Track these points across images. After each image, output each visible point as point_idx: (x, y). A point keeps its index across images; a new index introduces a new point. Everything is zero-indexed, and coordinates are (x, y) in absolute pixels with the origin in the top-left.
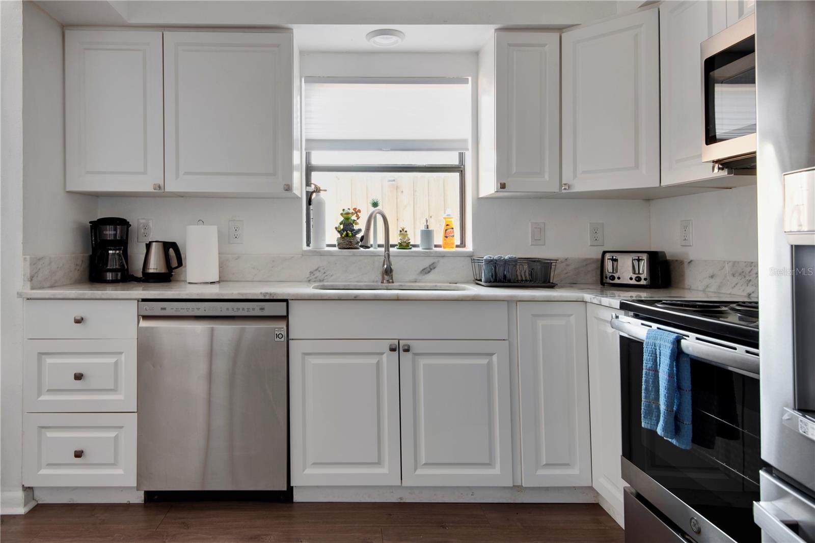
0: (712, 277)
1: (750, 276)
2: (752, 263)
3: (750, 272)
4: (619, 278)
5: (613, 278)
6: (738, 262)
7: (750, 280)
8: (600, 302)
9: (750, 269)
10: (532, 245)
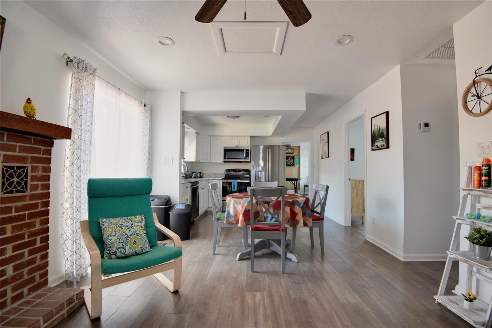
0: (209, 175)
7: (216, 175)
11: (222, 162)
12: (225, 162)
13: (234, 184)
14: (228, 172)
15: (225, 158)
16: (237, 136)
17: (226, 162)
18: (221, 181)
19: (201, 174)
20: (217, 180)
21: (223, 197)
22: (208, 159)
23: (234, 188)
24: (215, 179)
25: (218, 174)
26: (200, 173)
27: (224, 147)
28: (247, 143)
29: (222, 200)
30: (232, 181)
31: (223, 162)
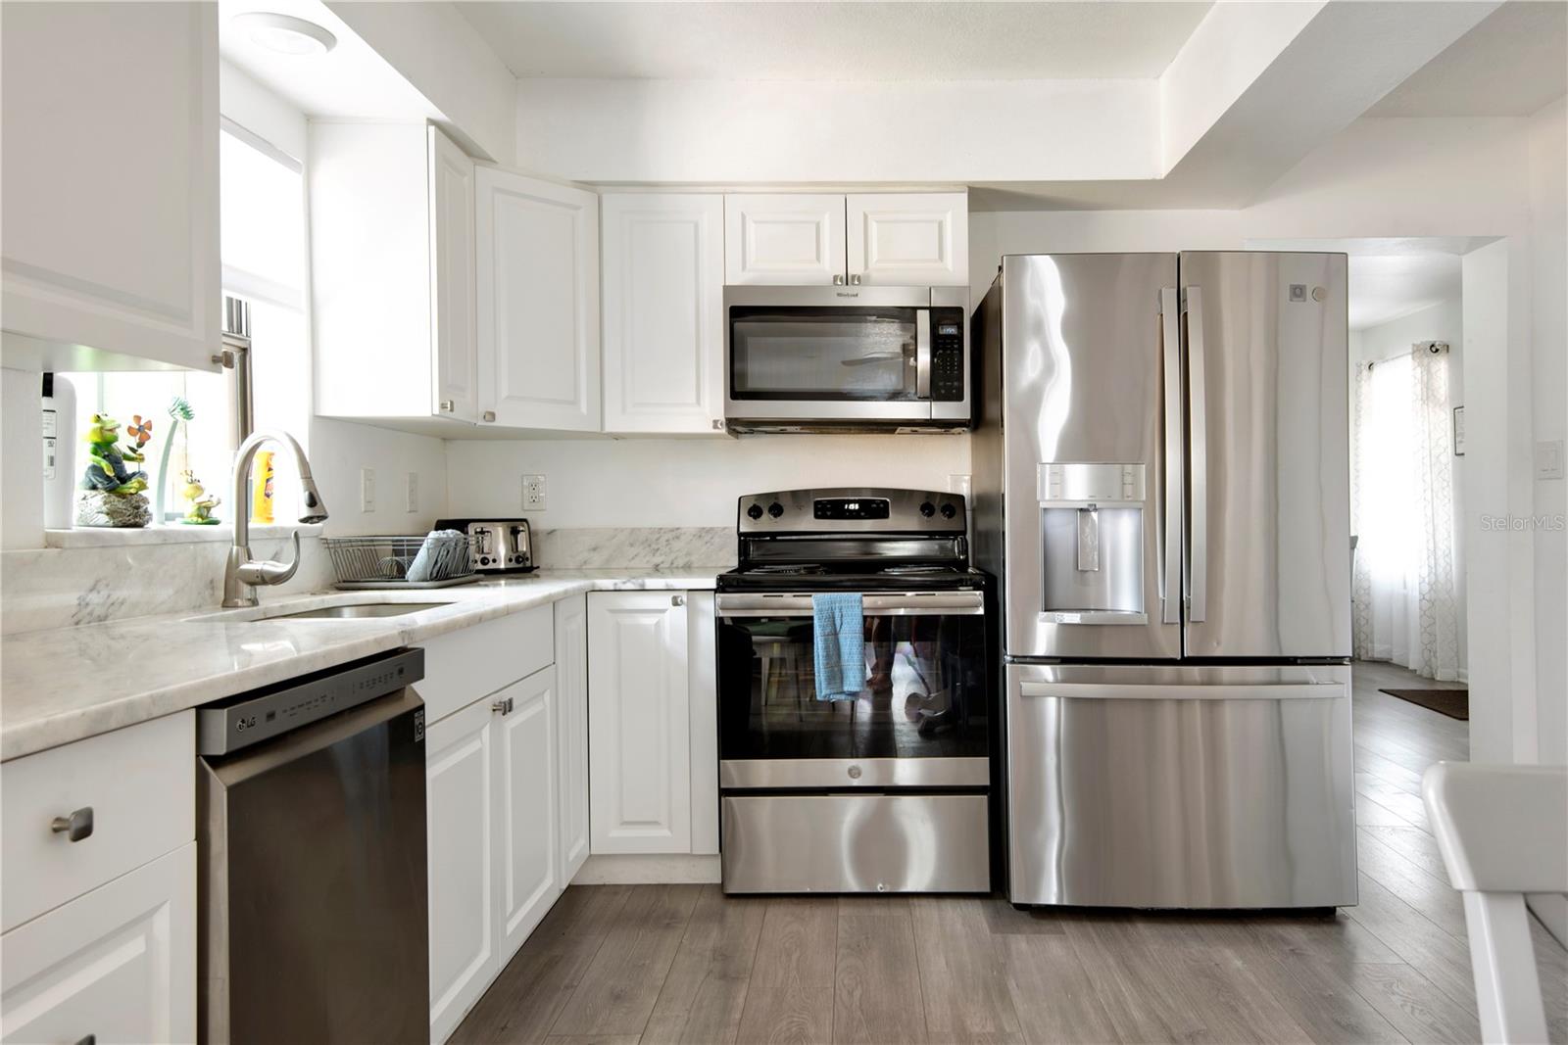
0: (594, 549)
1: (658, 544)
2: (661, 529)
3: (657, 539)
4: (494, 561)
5: (484, 561)
6: (639, 529)
7: (658, 549)
8: (643, 585)
9: (658, 536)
10: (365, 511)
11: (709, 429)
12: (737, 427)
13: (834, 635)
14: (766, 517)
15: (738, 391)
16: (844, 191)
17: (753, 426)
18: (709, 609)
19: (522, 538)
20: (668, 598)
21: (729, 763)
22: (575, 402)
23: (836, 674)
24: (651, 583)
25: (676, 533)
26: (514, 526)
27: (728, 290)
28: (941, 257)
29: (724, 792)
30: (812, 604)
31: (723, 431)
